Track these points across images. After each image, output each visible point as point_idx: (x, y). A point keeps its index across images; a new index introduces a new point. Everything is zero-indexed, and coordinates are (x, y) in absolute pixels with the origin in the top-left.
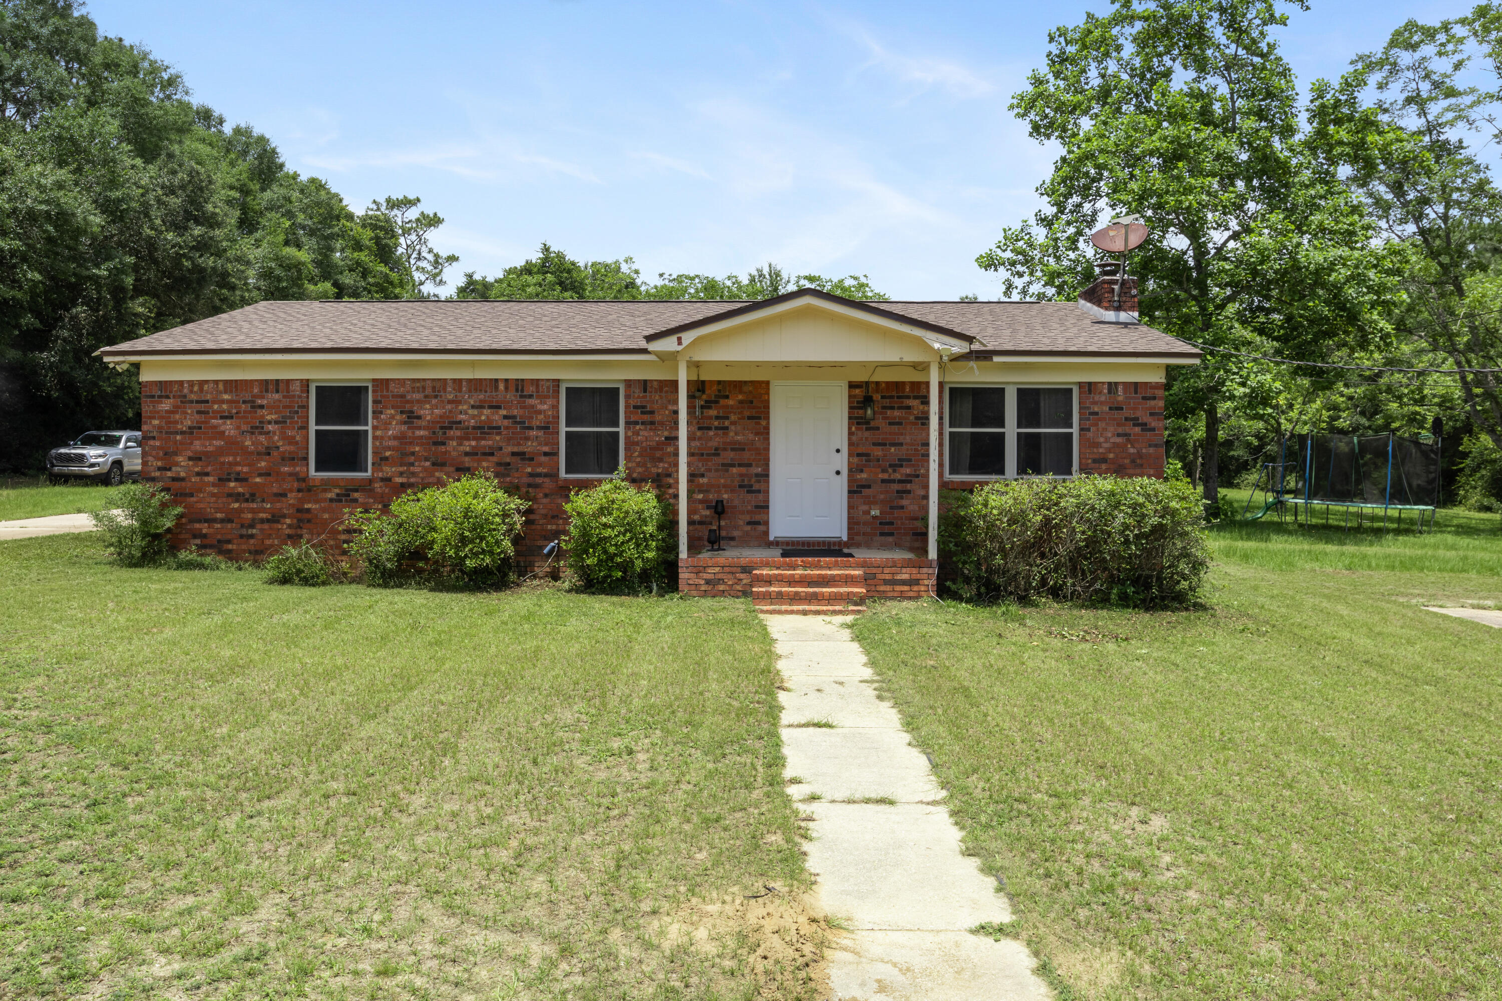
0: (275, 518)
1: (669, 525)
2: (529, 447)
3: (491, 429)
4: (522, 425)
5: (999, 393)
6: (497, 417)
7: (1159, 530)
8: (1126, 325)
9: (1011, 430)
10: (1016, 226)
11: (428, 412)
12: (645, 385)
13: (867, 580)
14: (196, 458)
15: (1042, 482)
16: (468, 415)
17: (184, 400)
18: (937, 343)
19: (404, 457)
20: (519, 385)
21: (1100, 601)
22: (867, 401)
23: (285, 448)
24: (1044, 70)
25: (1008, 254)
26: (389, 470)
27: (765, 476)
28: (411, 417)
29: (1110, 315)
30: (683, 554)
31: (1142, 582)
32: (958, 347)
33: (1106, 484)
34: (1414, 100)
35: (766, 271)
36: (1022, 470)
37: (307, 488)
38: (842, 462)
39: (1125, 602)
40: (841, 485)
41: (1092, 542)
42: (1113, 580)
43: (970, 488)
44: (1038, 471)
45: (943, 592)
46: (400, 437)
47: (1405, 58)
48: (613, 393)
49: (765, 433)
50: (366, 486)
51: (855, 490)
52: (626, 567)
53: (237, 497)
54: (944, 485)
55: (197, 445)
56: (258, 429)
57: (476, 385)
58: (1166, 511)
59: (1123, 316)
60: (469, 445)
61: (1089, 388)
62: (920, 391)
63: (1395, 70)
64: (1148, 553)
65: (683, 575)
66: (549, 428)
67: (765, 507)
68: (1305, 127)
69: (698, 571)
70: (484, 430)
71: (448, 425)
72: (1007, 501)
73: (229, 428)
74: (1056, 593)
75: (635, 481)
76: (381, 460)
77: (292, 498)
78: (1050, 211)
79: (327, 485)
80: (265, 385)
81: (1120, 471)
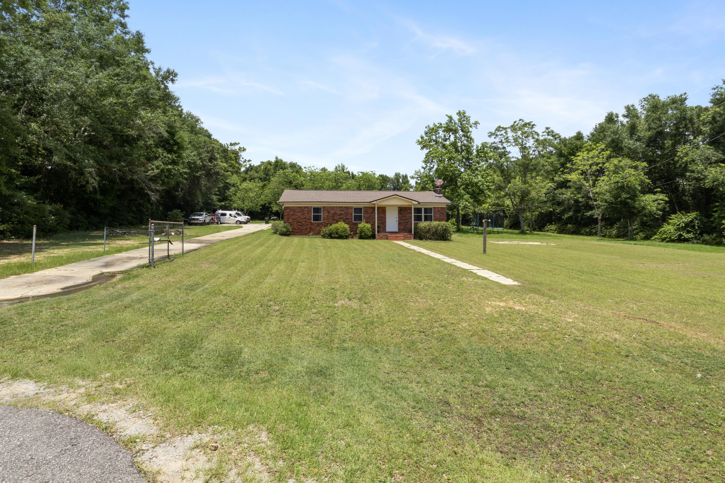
0: (306, 229)
1: (373, 229)
2: (348, 217)
3: (342, 214)
4: (347, 214)
5: (421, 209)
6: (343, 212)
7: (445, 229)
8: (440, 197)
9: (423, 214)
10: (418, 170)
11: (332, 212)
12: (366, 207)
13: (404, 237)
14: (293, 219)
15: (428, 222)
16: (338, 212)
17: (291, 210)
18: (414, 202)
19: (328, 219)
20: (346, 207)
21: (437, 239)
22: (401, 210)
23: (308, 217)
24: (424, 135)
25: (416, 176)
26: (325, 221)
27: (385, 222)
28: (329, 212)
29: (438, 195)
30: (376, 233)
31: (443, 237)
32: (417, 203)
33: (438, 223)
34: (501, 142)
35: (340, 165)
36: (425, 220)
37: (312, 224)
38: (397, 219)
39: (440, 240)
40: (397, 223)
41: (436, 231)
42: (439, 237)
43: (418, 223)
44: (427, 221)
45: (415, 238)
46: (327, 216)
47: (499, 133)
48: (361, 209)
49: (385, 215)
50: (321, 224)
51: (399, 224)
52: (368, 235)
53: (300, 225)
54: (414, 223)
55: (293, 217)
56: (304, 214)
57: (340, 207)
58: (446, 226)
59: (440, 195)
60: (338, 217)
61: (435, 208)
62: (410, 209)
63: (497, 135)
64: (444, 232)
65: (376, 236)
66: (351, 214)
67: (385, 227)
68: (475, 153)
69: (379, 236)
70: (341, 214)
71: (335, 214)
72: (424, 225)
73: (299, 214)
74: (430, 239)
75: (367, 222)
76: (324, 219)
77: (309, 225)
78: (425, 166)
79: (315, 223)
80: (305, 207)
81: (440, 221)
